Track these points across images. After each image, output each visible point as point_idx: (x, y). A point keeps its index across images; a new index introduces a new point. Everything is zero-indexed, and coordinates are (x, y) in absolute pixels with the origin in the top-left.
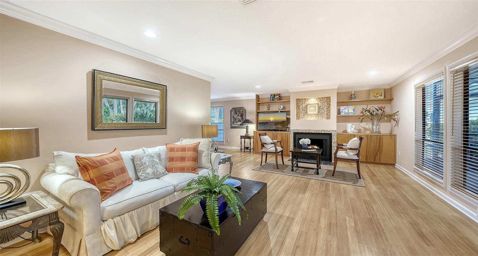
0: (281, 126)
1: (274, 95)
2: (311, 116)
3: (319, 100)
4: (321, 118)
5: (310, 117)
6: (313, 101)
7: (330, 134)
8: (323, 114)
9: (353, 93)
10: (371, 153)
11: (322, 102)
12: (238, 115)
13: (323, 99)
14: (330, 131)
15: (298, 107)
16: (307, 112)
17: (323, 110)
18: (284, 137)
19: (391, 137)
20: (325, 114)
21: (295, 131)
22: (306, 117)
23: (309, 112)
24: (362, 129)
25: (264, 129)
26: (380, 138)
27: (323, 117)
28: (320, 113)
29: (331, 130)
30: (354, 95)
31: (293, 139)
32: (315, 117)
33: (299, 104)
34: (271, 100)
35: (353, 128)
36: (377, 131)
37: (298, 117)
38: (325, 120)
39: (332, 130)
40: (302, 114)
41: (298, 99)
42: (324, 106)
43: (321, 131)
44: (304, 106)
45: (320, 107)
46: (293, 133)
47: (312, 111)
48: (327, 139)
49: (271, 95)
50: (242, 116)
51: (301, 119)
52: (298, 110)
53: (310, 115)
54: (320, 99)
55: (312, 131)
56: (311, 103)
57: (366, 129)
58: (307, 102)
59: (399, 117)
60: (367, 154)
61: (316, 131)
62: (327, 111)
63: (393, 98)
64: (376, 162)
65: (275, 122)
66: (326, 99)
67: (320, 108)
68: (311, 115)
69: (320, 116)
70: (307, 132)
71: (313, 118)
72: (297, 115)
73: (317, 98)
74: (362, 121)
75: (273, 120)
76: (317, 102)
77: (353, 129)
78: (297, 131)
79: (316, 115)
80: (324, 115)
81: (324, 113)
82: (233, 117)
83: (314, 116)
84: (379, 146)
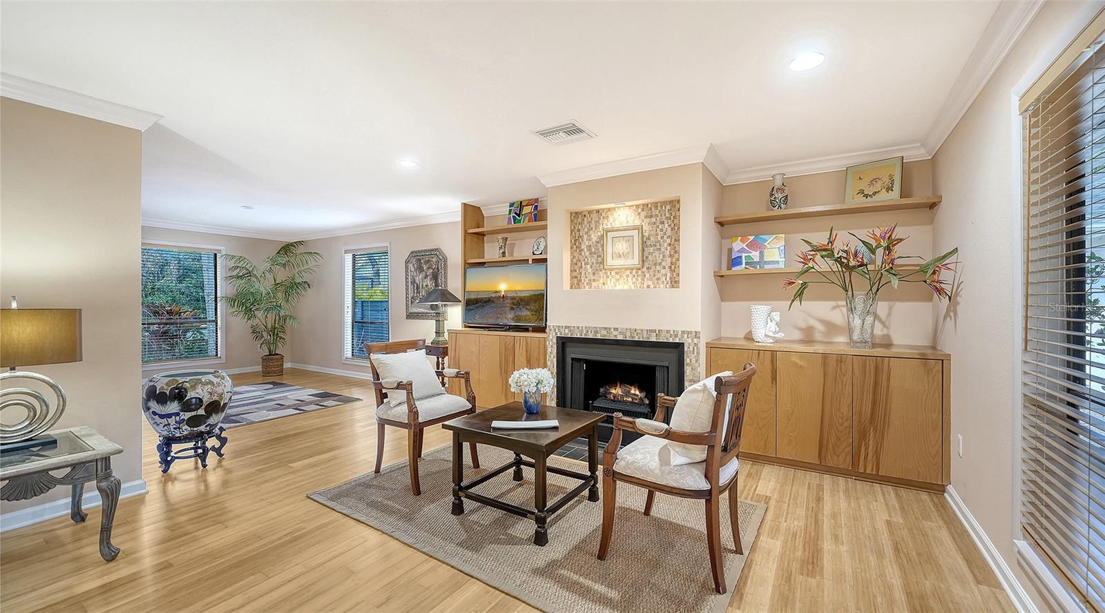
0: (528, 313)
1: (521, 202)
2: (618, 277)
3: (643, 214)
4: (650, 283)
5: (613, 280)
6: (624, 216)
7: (679, 347)
8: (658, 267)
9: (778, 183)
10: (841, 428)
11: (653, 220)
12: (426, 276)
13: (656, 207)
14: (676, 336)
15: (576, 242)
16: (603, 259)
17: (657, 253)
18: (536, 354)
19: (925, 365)
20: (664, 268)
21: (562, 330)
22: (601, 281)
23: (610, 262)
24: (819, 327)
25: (480, 321)
26: (877, 368)
27: (658, 279)
28: (646, 265)
29: (680, 329)
30: (781, 190)
31: (555, 360)
32: (630, 279)
33: (579, 230)
34: (509, 222)
35: (774, 322)
36: (867, 337)
37: (576, 281)
38: (663, 290)
39: (683, 332)
40: (588, 266)
41: (576, 213)
42: (662, 237)
43: (645, 335)
44: (594, 238)
45: (649, 239)
46: (555, 340)
47: (621, 253)
48: (668, 367)
49: (512, 205)
50: (435, 277)
51: (587, 287)
52: (576, 254)
53: (613, 273)
54: (648, 210)
55: (615, 333)
56: (617, 225)
57: (831, 327)
58: (606, 221)
59: (957, 276)
60: (825, 434)
61: (628, 334)
62: (671, 256)
63: (939, 194)
64: (862, 471)
65: (513, 298)
66: (668, 207)
67: (649, 243)
68: (619, 271)
69: (647, 275)
70: (599, 336)
71: (624, 284)
72: (575, 274)
73: (637, 206)
74: (800, 295)
75: (505, 291)
76: (637, 222)
77: (772, 326)
78: (567, 331)
79: (634, 271)
80: (663, 271)
81: (660, 264)
82: (413, 282)
83: (628, 276)
84: (874, 403)
